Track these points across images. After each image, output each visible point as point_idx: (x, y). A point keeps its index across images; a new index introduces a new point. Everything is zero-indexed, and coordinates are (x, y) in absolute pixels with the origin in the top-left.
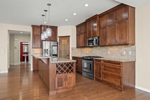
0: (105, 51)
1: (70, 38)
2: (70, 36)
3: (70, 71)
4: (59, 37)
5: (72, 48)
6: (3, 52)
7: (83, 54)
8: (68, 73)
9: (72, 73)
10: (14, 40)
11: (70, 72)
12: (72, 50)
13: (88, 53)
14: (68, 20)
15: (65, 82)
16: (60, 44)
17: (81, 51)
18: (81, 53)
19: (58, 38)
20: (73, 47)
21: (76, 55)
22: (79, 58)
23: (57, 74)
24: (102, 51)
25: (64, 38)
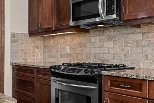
0: (137, 42)
5: (13, 35)
7: (51, 57)
13: (68, 51)
17: (45, 46)
18: (44, 52)
21: (26, 60)
22: (39, 70)
24: (127, 42)
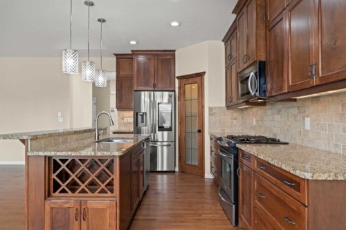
0: (295, 117)
1: (206, 77)
2: (204, 73)
3: (103, 186)
4: (178, 78)
5: (210, 109)
6: (62, 120)
7: (246, 128)
8: (96, 194)
9: (109, 194)
10: (110, 93)
11: (103, 191)
12: (210, 114)
14: (180, 24)
15: (77, 223)
16: (182, 97)
19: (177, 81)
20: (212, 106)
23: (55, 191)
24: (288, 117)
25: (190, 80)
